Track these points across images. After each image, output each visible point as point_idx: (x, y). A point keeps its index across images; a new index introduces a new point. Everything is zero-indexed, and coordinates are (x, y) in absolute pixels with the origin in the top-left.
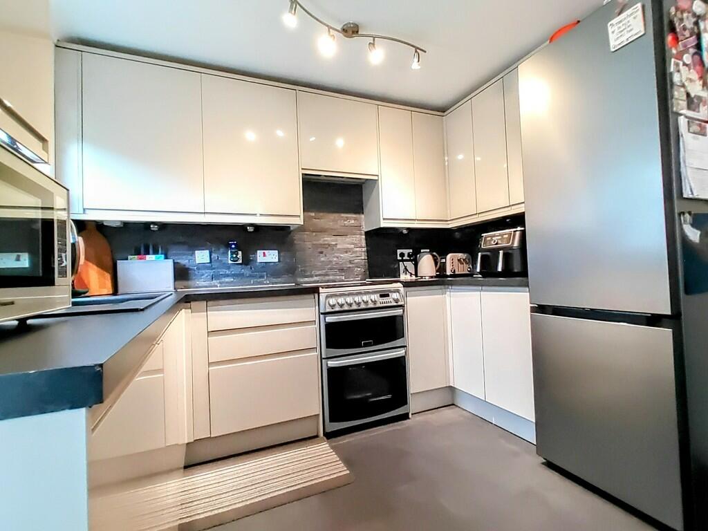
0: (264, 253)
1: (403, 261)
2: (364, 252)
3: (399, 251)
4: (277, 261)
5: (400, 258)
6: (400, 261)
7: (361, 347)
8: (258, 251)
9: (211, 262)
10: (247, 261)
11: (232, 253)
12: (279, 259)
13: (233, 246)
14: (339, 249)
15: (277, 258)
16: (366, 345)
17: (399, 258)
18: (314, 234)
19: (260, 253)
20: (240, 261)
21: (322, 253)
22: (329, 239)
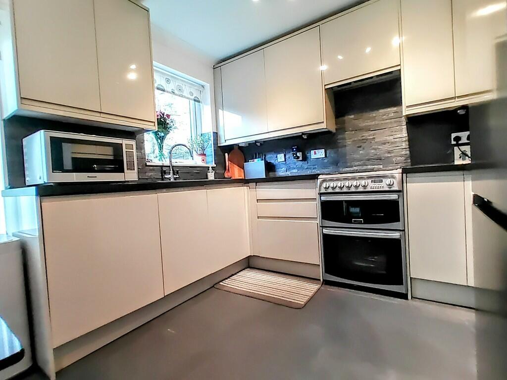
0: (315, 152)
1: (458, 145)
2: (405, 141)
3: (453, 135)
4: (324, 156)
5: (455, 143)
6: (455, 145)
7: (352, 223)
8: (312, 151)
9: (285, 161)
10: (305, 158)
11: (293, 154)
12: (326, 155)
13: (295, 150)
14: (376, 142)
15: (324, 154)
16: (355, 222)
17: (453, 142)
18: (353, 132)
19: (312, 152)
20: (301, 159)
21: (360, 147)
22: (366, 134)
